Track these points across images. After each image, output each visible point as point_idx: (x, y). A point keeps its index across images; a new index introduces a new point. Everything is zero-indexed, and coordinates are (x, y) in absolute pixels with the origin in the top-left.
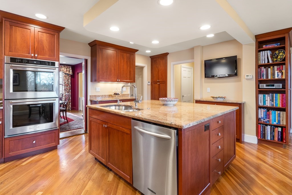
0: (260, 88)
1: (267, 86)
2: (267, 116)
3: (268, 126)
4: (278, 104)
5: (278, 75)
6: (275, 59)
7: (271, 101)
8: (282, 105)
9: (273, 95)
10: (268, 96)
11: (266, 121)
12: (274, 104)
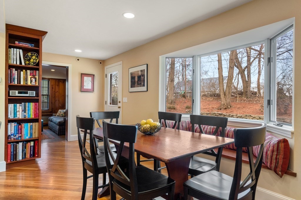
0: (11, 95)
1: (19, 93)
2: (18, 131)
3: (20, 143)
4: (30, 114)
5: (31, 81)
6: (27, 62)
7: (23, 112)
8: (35, 115)
9: (26, 104)
10: (20, 106)
11: (17, 137)
12: (27, 115)
